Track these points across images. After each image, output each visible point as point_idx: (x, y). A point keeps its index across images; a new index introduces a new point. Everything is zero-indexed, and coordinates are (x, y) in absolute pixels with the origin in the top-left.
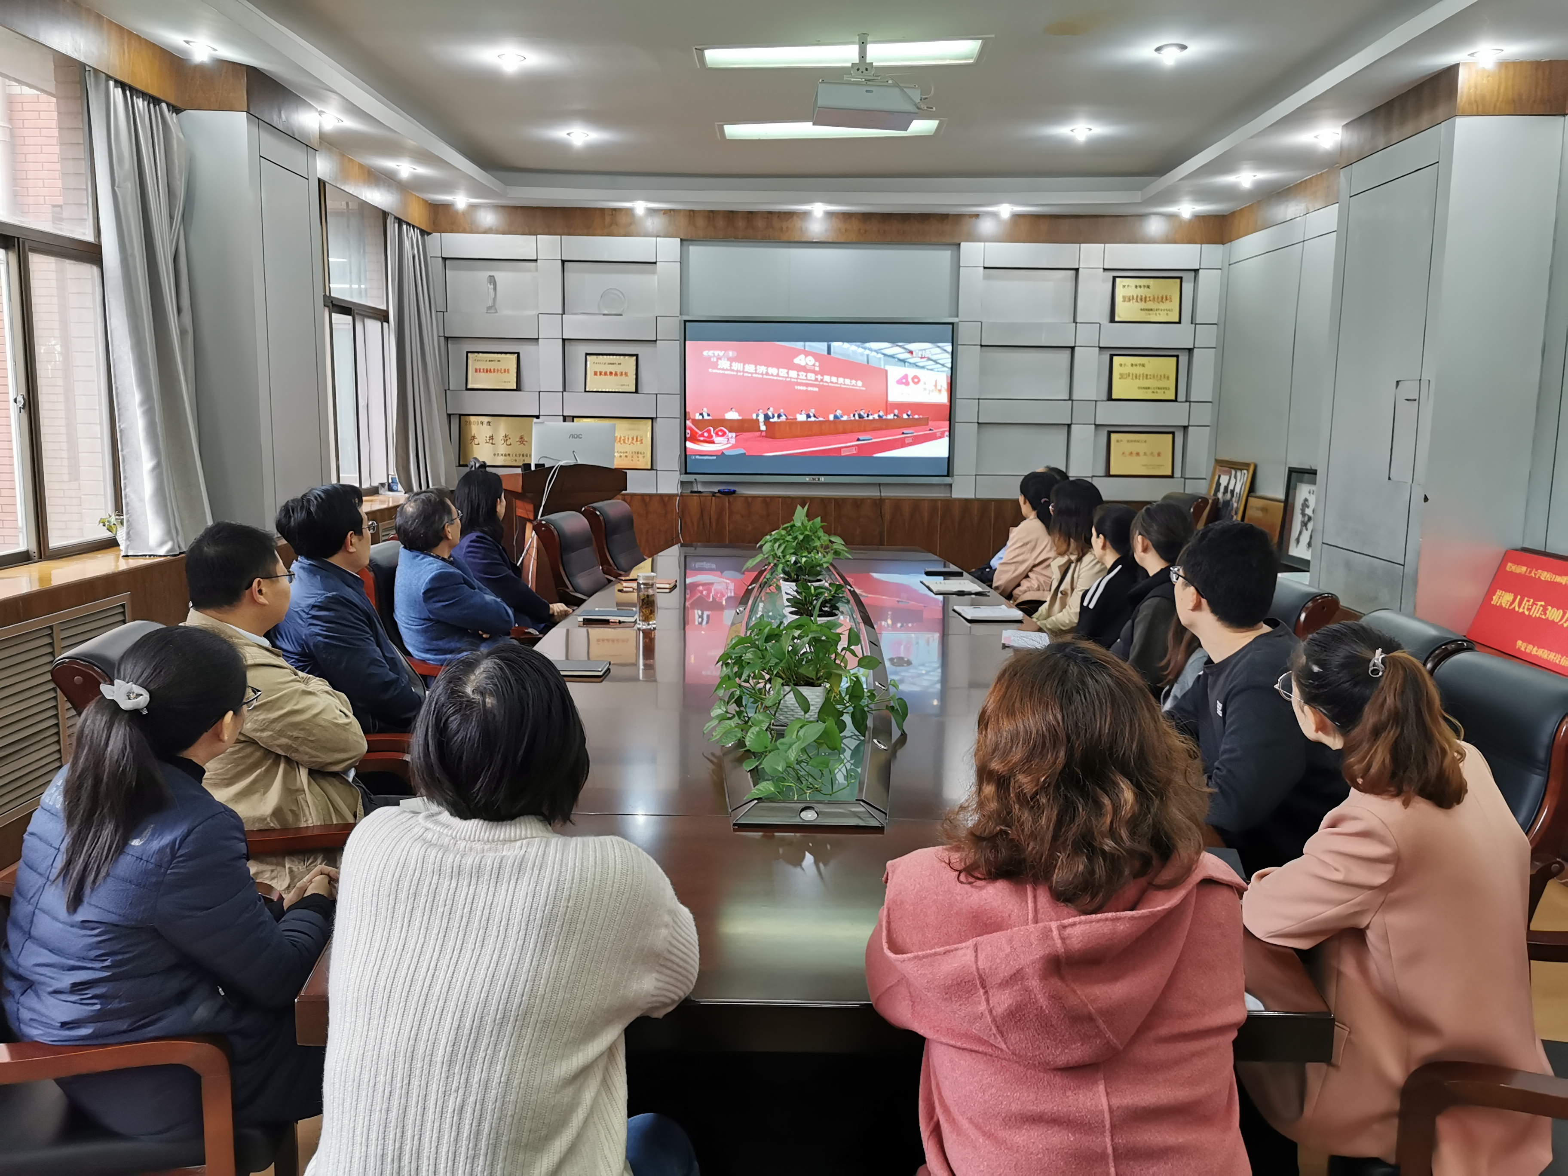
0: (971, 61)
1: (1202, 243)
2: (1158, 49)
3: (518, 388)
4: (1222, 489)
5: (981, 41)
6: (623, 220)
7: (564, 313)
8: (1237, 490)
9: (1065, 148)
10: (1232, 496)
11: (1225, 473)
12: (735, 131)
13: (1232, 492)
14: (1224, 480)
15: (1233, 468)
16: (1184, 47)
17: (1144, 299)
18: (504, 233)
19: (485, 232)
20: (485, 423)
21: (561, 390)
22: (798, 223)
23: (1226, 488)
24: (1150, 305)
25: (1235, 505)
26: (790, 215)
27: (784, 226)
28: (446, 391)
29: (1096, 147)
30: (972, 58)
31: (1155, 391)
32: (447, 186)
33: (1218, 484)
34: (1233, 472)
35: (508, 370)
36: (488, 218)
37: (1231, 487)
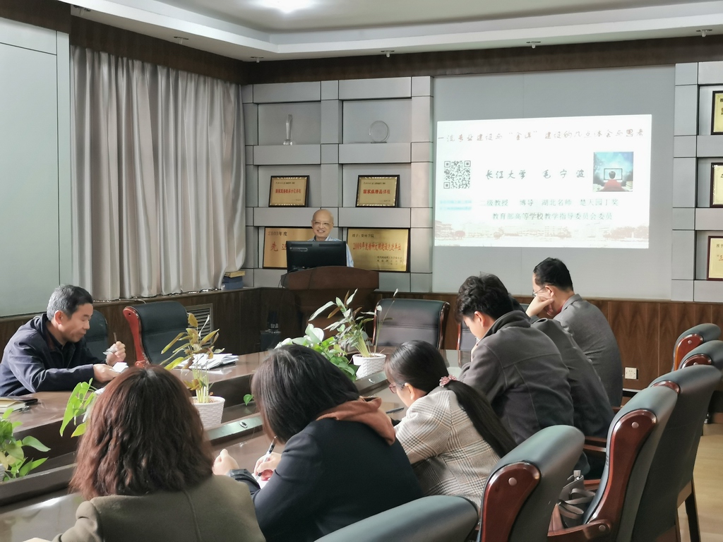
20: (283, 233)
35: (300, 190)
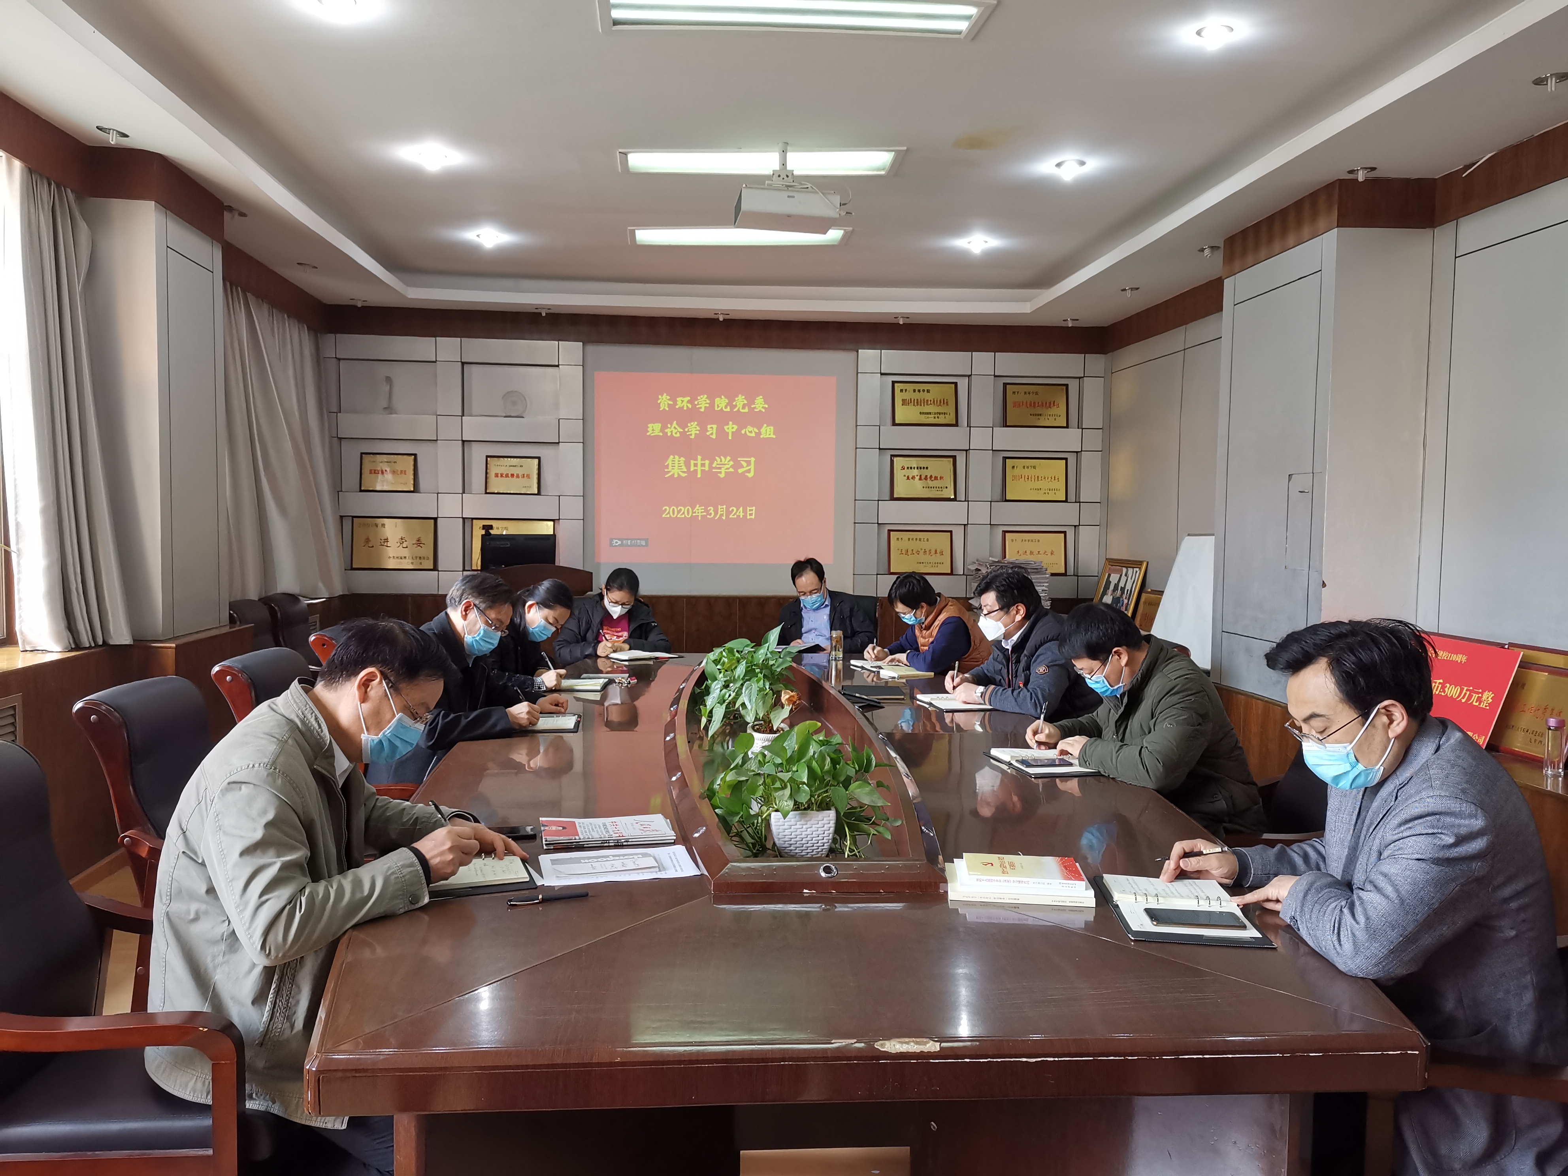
0: (883, 173)
1: (1086, 353)
2: (1059, 165)
3: (416, 490)
4: (1112, 587)
5: (894, 153)
6: (524, 323)
7: (463, 415)
8: (1128, 587)
9: (963, 260)
10: (1123, 593)
11: (1115, 572)
12: (646, 236)
13: (1123, 589)
14: (1114, 578)
15: (1124, 567)
16: (1082, 163)
17: (1033, 405)
18: (401, 334)
19: (382, 333)
20: (379, 525)
21: (461, 492)
22: (700, 329)
23: (1116, 586)
24: (1038, 410)
25: (1126, 601)
26: (692, 321)
27: (687, 333)
28: (338, 492)
29: (992, 259)
30: (883, 169)
31: (1046, 492)
33: (1108, 582)
34: (1124, 570)
35: (405, 471)
37: (1122, 584)
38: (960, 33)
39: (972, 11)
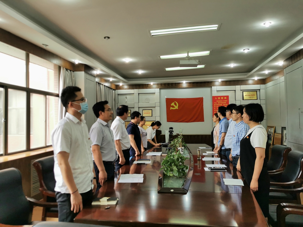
0: (208, 55)
1: (260, 84)
2: (244, 50)
5: (210, 51)
6: (149, 86)
7: (139, 103)
8: (272, 132)
11: (269, 128)
12: (168, 69)
13: (271, 132)
14: (269, 130)
16: (249, 49)
17: (249, 95)
18: (128, 89)
19: (125, 89)
22: (181, 85)
23: (270, 131)
24: (250, 96)
26: (179, 83)
27: (178, 85)
32: (118, 82)
33: (268, 131)
34: (271, 128)
36: (126, 87)
37: (271, 131)
38: (216, 29)
39: (217, 25)
